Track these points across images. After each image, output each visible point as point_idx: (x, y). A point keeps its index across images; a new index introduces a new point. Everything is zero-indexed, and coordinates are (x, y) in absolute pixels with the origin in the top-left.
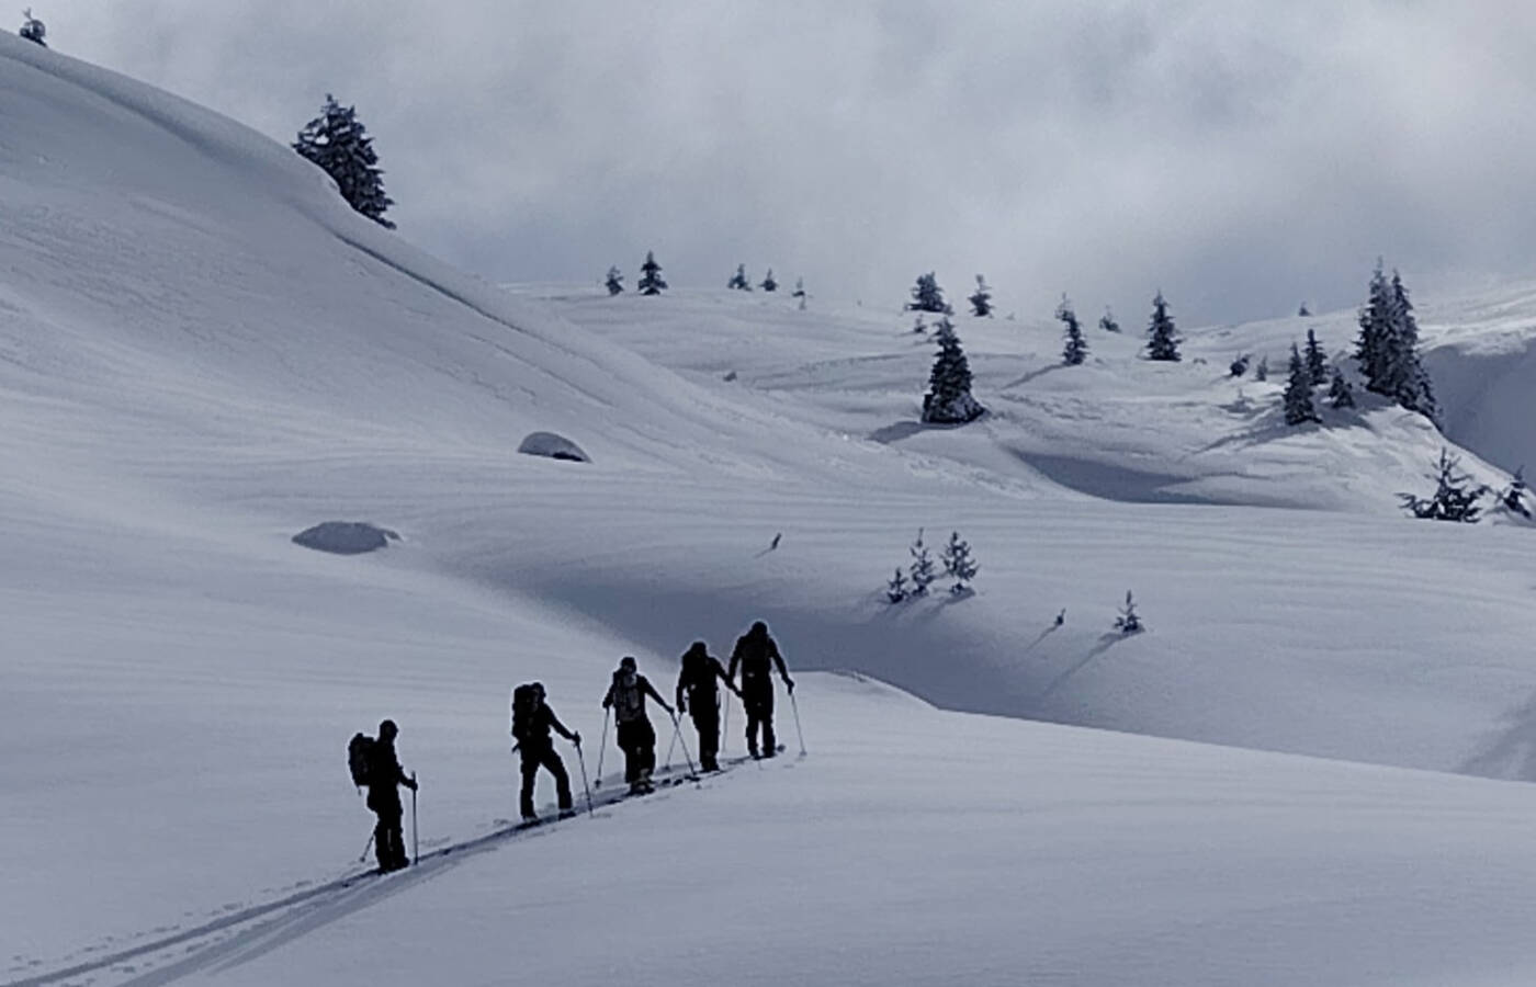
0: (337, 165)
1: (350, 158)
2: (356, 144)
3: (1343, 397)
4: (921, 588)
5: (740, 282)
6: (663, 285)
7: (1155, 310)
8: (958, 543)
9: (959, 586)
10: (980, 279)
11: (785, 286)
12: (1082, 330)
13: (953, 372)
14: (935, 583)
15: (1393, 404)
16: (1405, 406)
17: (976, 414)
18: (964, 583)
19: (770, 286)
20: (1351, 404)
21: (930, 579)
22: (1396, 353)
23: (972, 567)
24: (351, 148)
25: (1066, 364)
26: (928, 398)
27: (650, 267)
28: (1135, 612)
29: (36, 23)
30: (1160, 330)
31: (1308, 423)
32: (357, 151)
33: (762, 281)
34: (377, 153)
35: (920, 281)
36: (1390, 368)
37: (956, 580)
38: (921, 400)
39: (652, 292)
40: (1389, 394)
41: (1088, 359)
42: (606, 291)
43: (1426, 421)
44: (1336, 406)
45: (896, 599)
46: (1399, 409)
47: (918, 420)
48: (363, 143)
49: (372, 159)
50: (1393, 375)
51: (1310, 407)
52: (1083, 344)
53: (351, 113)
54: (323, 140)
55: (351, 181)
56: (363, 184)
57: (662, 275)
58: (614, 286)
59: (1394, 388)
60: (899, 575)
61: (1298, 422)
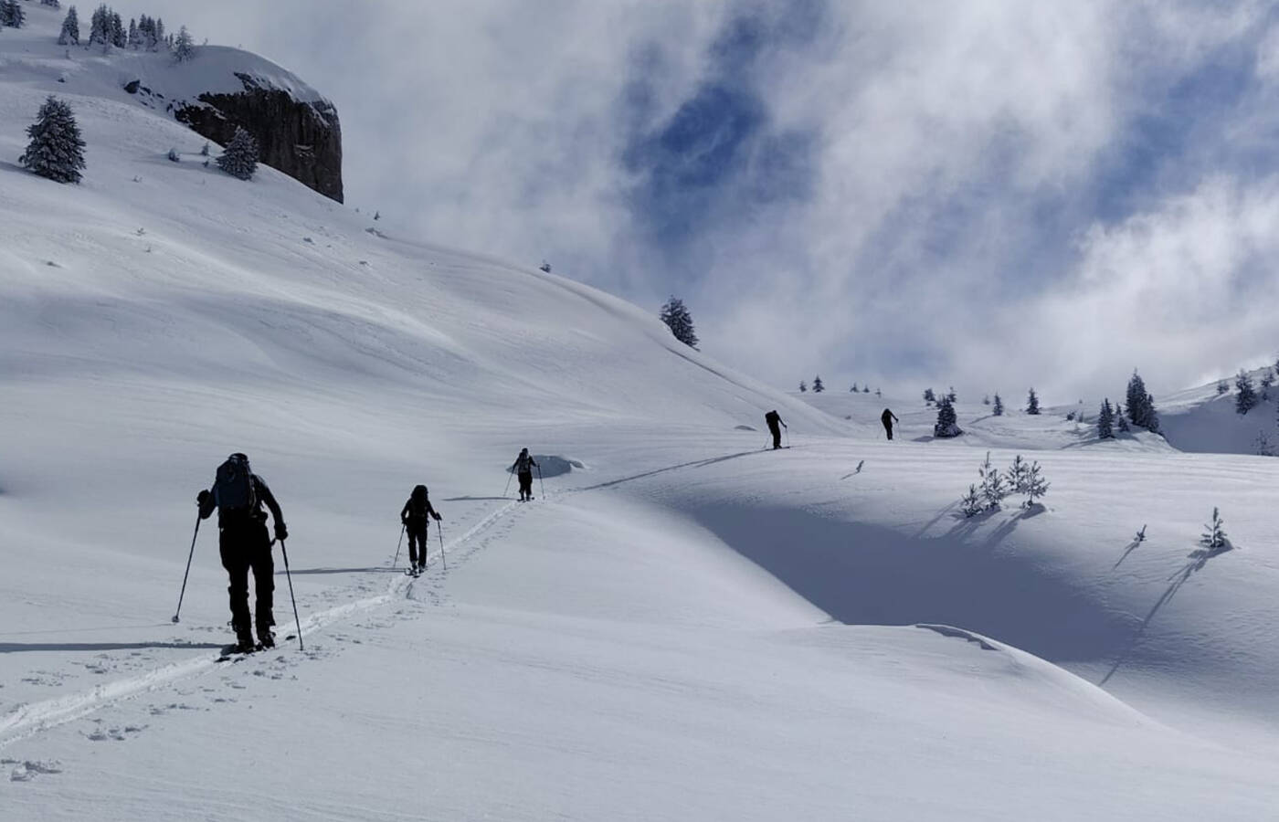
0: (674, 324)
1: (680, 322)
2: (683, 315)
3: (1123, 426)
4: (994, 504)
5: (854, 389)
6: (823, 388)
7: (1029, 395)
8: (1021, 465)
9: (1030, 503)
10: (951, 388)
11: (873, 391)
12: (1001, 401)
13: (948, 415)
14: (1006, 500)
15: (1145, 430)
16: (1151, 431)
17: (958, 433)
18: (1035, 500)
19: (867, 391)
20: (1128, 430)
21: (1001, 496)
22: (1146, 408)
23: (1042, 485)
24: (680, 317)
25: (994, 415)
26: (936, 426)
27: (818, 381)
28: (1223, 528)
29: (548, 265)
30: (1033, 404)
31: (1110, 438)
32: (683, 318)
33: (864, 388)
34: (692, 319)
35: (927, 392)
36: (1144, 415)
37: (1026, 498)
38: (933, 427)
39: (818, 391)
40: (1143, 426)
41: (1004, 413)
42: (800, 391)
43: (1161, 438)
44: (1121, 431)
45: (970, 514)
46: (1149, 433)
47: (932, 436)
48: (686, 315)
49: (690, 322)
50: (1145, 419)
51: (1110, 431)
52: (1001, 407)
53: (681, 302)
54: (669, 314)
55: (680, 331)
56: (686, 332)
57: (823, 384)
58: (803, 389)
59: (1145, 424)
60: (972, 492)
61: (1105, 437)
